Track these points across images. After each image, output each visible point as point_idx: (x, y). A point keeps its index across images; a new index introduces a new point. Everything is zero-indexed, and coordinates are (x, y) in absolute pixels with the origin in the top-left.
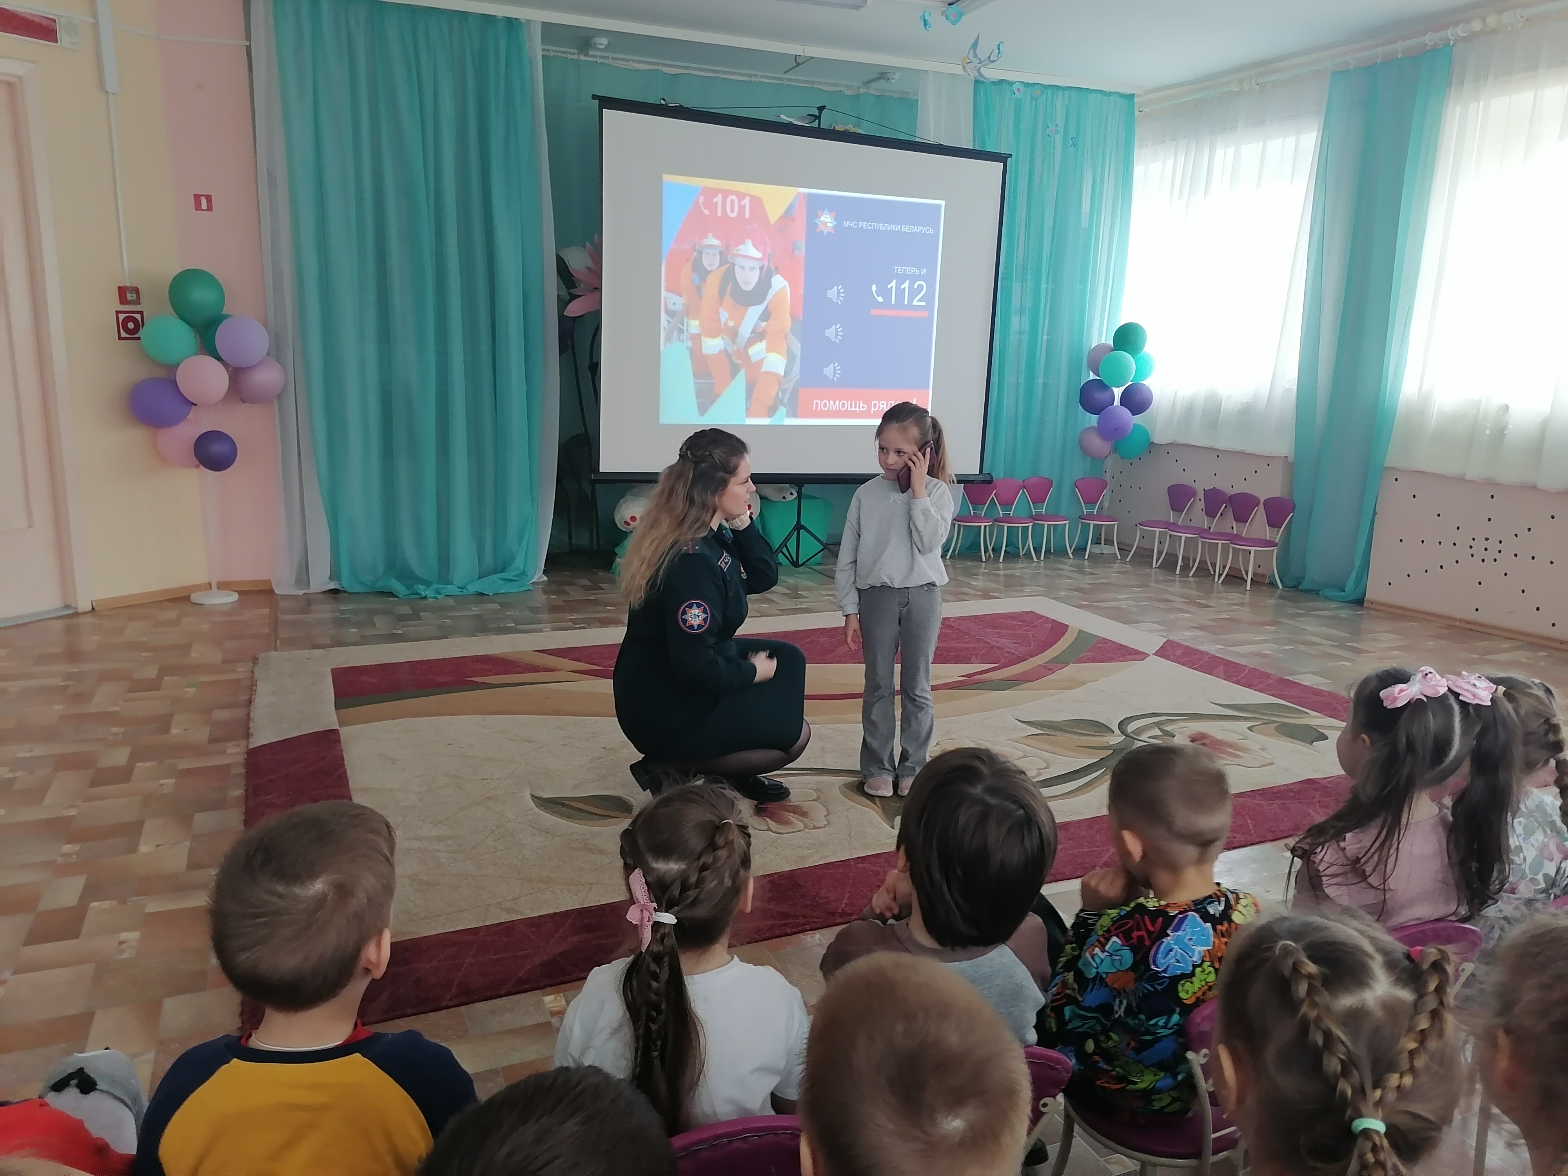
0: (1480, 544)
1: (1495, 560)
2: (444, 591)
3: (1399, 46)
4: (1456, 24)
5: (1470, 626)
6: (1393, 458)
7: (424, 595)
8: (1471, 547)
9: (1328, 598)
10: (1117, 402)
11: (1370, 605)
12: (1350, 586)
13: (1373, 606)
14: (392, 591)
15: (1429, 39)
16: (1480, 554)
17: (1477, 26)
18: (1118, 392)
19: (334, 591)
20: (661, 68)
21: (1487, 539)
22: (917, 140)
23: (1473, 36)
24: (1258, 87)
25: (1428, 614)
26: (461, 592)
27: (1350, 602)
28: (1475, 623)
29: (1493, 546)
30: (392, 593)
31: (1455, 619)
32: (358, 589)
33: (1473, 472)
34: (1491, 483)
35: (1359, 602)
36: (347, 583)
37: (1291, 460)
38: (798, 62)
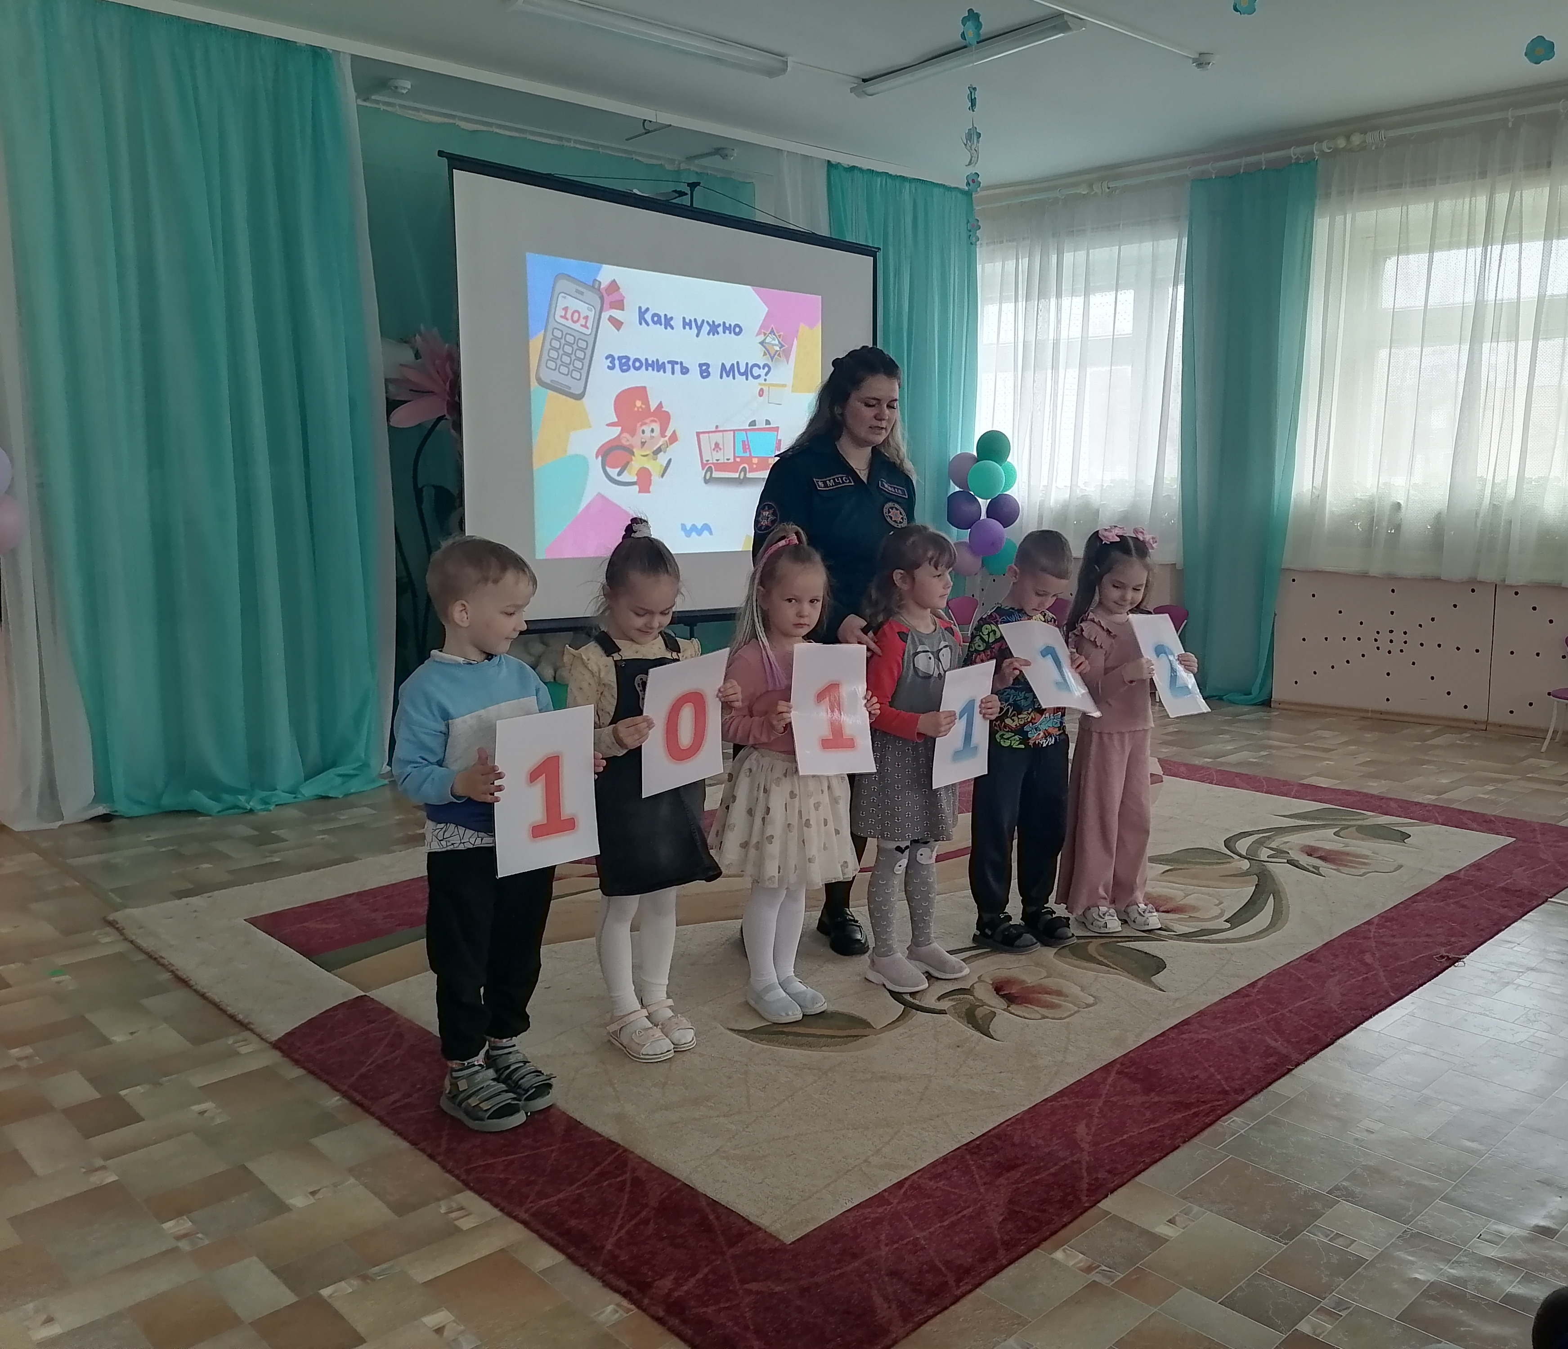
0: (1385, 636)
1: (1402, 651)
2: (273, 800)
3: (1263, 157)
4: (1320, 140)
5: (1383, 717)
6: (1288, 559)
7: (249, 807)
8: (1376, 640)
9: (1232, 703)
10: (983, 516)
11: (1277, 706)
12: (1255, 690)
13: (1281, 706)
14: (195, 808)
15: (1294, 152)
16: (1385, 646)
17: (1341, 143)
18: (984, 503)
19: (106, 818)
20: (458, 123)
21: (1391, 632)
22: (792, 227)
23: (1336, 152)
24: (1108, 190)
25: (1337, 708)
26: (295, 798)
27: (1255, 704)
28: (1387, 713)
29: (1398, 636)
30: (195, 811)
31: (1367, 711)
32: (137, 811)
33: (1376, 569)
34: (1391, 577)
35: (1267, 703)
36: (122, 806)
37: (1178, 567)
38: (647, 128)
